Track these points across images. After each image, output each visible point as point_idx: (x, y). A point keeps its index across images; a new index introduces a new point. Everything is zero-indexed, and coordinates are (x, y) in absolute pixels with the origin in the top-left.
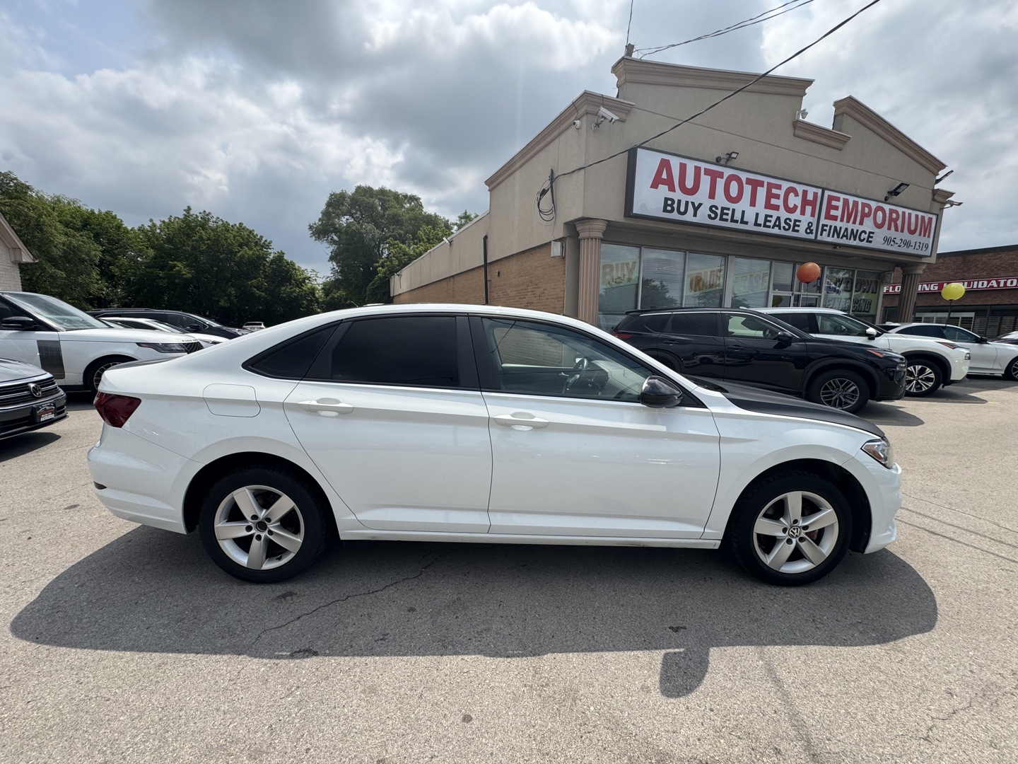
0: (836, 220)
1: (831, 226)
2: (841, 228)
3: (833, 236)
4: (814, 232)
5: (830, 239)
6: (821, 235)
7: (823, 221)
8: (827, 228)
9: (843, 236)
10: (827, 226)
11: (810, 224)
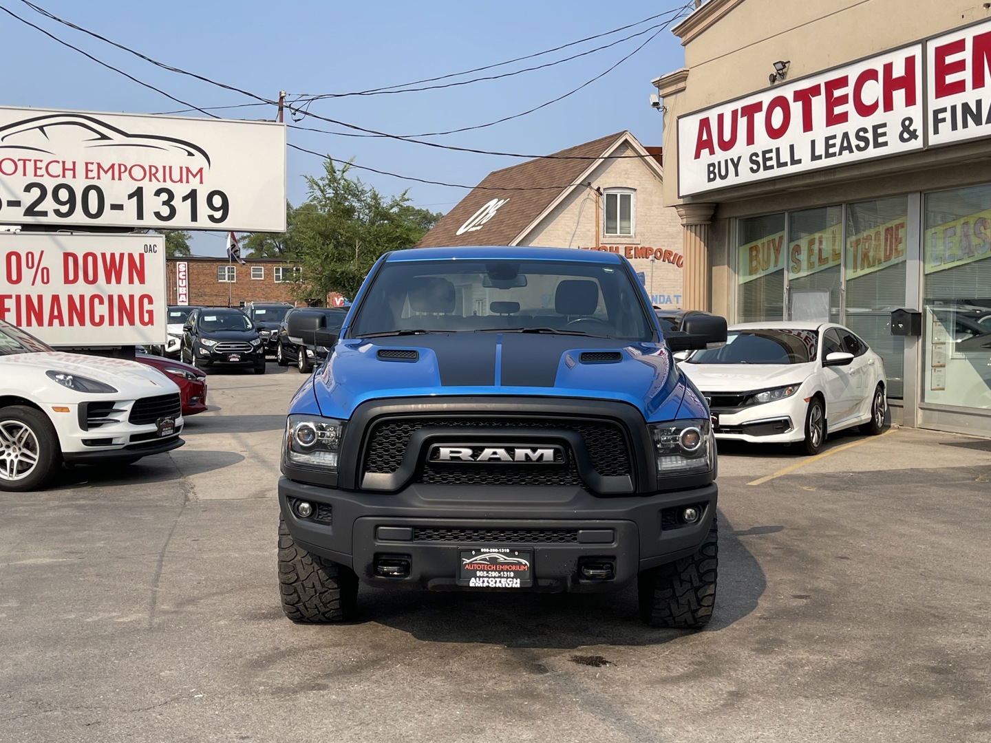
4: (920, 133)
7: (934, 105)
8: (948, 115)
10: (944, 110)
11: (907, 123)
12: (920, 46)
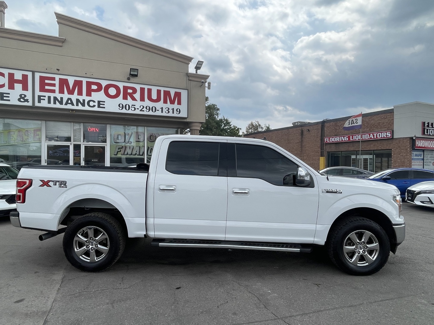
0: (55, 92)
1: (49, 98)
2: (62, 98)
3: (55, 103)
4: (30, 100)
5: (52, 105)
6: (39, 102)
7: (38, 93)
8: (46, 98)
9: (67, 103)
10: (45, 96)
11: (23, 96)
12: (31, 73)
